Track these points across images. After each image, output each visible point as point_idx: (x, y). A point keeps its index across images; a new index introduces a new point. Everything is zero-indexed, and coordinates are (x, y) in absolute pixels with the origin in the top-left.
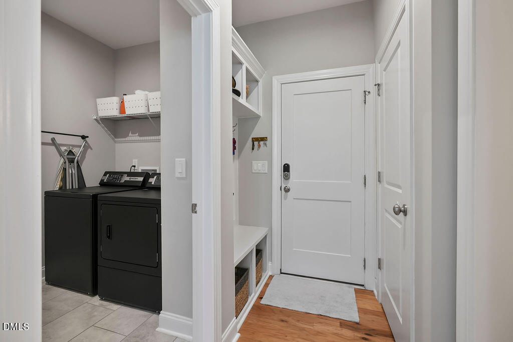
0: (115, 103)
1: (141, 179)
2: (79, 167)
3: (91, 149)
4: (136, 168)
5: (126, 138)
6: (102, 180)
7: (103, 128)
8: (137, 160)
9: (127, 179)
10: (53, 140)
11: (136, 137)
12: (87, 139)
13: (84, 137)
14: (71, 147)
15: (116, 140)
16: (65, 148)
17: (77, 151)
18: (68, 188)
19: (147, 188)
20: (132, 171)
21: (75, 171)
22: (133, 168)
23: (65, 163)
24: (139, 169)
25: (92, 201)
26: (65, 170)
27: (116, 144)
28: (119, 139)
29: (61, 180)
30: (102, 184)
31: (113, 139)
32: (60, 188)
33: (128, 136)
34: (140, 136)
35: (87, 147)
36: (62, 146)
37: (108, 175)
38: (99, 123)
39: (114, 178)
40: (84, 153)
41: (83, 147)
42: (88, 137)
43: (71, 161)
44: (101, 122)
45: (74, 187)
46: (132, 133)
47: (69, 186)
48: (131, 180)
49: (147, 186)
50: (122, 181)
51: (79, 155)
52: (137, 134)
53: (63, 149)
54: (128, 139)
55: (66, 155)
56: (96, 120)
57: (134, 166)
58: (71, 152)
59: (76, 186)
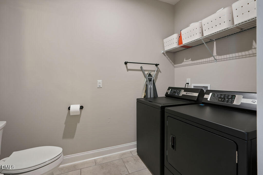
0: (175, 39)
1: (196, 95)
2: (154, 84)
3: (161, 72)
4: (189, 85)
5: (182, 63)
6: (167, 93)
7: (167, 58)
8: (190, 79)
9: (185, 93)
10: (141, 67)
11: (189, 62)
12: (158, 66)
13: (157, 65)
14: (150, 72)
15: (175, 65)
16: (147, 72)
17: (153, 74)
18: (148, 97)
19: (203, 103)
20: (187, 87)
21: (152, 87)
22: (187, 85)
23: (147, 81)
24: (192, 86)
25: (161, 111)
26: (147, 85)
27: (175, 68)
28: (177, 65)
29: (145, 92)
30: (167, 96)
31: (173, 65)
32: (145, 97)
33: (183, 61)
34: (192, 60)
35: (158, 71)
36: (145, 71)
37: (170, 89)
38: (165, 55)
39: (174, 92)
40: (157, 75)
41: (156, 71)
42: (159, 64)
43: (150, 80)
44: (166, 55)
45: (152, 97)
46: (186, 60)
47: (149, 96)
48: (187, 94)
49: (203, 101)
50: (181, 95)
51: (154, 76)
52: (190, 60)
53: (146, 73)
54: (183, 64)
55: (147, 76)
56: (163, 53)
57: (188, 84)
58: (150, 75)
59: (152, 96)
